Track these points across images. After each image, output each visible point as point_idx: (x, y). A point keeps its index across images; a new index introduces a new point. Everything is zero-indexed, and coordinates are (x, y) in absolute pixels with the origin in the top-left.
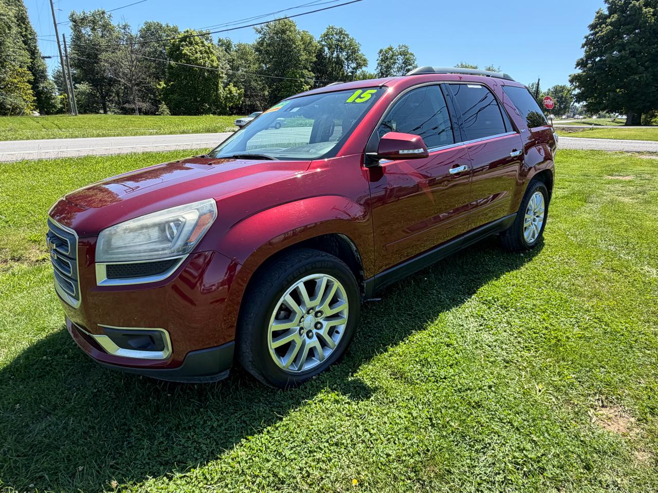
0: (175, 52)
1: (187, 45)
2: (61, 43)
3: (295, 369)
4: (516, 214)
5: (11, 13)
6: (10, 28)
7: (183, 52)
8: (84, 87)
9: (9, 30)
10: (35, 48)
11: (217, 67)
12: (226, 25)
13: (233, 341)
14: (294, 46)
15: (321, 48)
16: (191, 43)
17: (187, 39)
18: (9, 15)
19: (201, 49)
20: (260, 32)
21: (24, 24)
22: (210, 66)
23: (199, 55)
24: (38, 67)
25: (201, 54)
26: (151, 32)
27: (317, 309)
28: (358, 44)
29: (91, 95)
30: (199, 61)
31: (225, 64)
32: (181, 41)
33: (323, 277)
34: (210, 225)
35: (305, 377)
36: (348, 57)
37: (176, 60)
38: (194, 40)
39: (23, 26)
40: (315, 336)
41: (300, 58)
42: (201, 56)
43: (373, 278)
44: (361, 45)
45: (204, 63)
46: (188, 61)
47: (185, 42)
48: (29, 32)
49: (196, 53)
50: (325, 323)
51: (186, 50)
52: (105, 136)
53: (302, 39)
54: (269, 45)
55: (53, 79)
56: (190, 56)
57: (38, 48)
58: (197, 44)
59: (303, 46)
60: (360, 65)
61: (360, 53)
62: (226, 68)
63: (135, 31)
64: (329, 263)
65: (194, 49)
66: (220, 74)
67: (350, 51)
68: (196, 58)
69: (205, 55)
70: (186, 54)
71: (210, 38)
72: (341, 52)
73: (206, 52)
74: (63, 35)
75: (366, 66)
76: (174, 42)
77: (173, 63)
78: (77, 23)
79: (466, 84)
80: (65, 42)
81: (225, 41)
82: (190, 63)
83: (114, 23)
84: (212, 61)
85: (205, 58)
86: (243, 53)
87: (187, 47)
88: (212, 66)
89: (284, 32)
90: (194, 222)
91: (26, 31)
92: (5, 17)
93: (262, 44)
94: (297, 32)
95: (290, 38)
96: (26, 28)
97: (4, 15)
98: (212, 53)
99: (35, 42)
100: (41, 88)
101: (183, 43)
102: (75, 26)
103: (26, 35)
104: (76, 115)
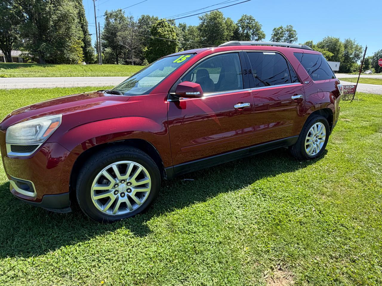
0: (154, 31)
1: (160, 27)
2: (97, 27)
3: (110, 213)
4: (298, 136)
5: (75, 12)
6: (74, 20)
7: (158, 31)
8: (108, 50)
9: (74, 21)
10: (87, 30)
11: (176, 39)
12: (178, 16)
13: (68, 192)
14: (221, 27)
15: (238, 28)
16: (163, 26)
17: (161, 24)
18: (74, 13)
19: (168, 29)
20: (202, 19)
21: (83, 17)
22: (172, 39)
23: (166, 33)
24: (87, 40)
25: (168, 32)
26: (144, 21)
27: (128, 181)
28: (261, 25)
29: (111, 54)
30: (166, 36)
31: (181, 37)
32: (158, 25)
33: (131, 163)
34: (56, 129)
35: (117, 218)
36: (254, 33)
37: (154, 35)
38: (165, 24)
39: (82, 18)
40: (126, 196)
41: (224, 34)
42: (168, 33)
43: (172, 167)
44: (262, 26)
45: (169, 37)
46: (160, 36)
47: (160, 26)
48: (84, 22)
49: (165, 31)
50: (133, 190)
51: (160, 30)
52: (108, 76)
53: (226, 23)
54: (206, 27)
55: (95, 46)
56: (161, 33)
57: (88, 30)
58: (166, 26)
59: (226, 27)
60: (260, 38)
61: (261, 31)
62: (181, 40)
63: (136, 20)
64: (134, 156)
65: (164, 29)
66: (177, 43)
67: (255, 29)
68: (165, 34)
69: (170, 33)
70: (159, 32)
71: (174, 23)
72: (249, 30)
73: (170, 31)
74: (99, 23)
75: (264, 38)
76: (154, 26)
77: (152, 37)
78: (108, 16)
79: (262, 52)
80: (99, 26)
81: (183, 25)
82: (161, 37)
83: (125, 16)
84: (173, 36)
85: (169, 35)
86: (191, 32)
87: (161, 29)
88: (173, 39)
89: (215, 19)
90: (47, 127)
91: (83, 21)
92: (72, 15)
93: (202, 26)
94: (223, 18)
95: (219, 22)
96: (83, 20)
97: (72, 13)
98: (173, 31)
99: (87, 27)
100: (88, 51)
101: (159, 26)
102: (107, 18)
103: (83, 23)
104: (101, 64)
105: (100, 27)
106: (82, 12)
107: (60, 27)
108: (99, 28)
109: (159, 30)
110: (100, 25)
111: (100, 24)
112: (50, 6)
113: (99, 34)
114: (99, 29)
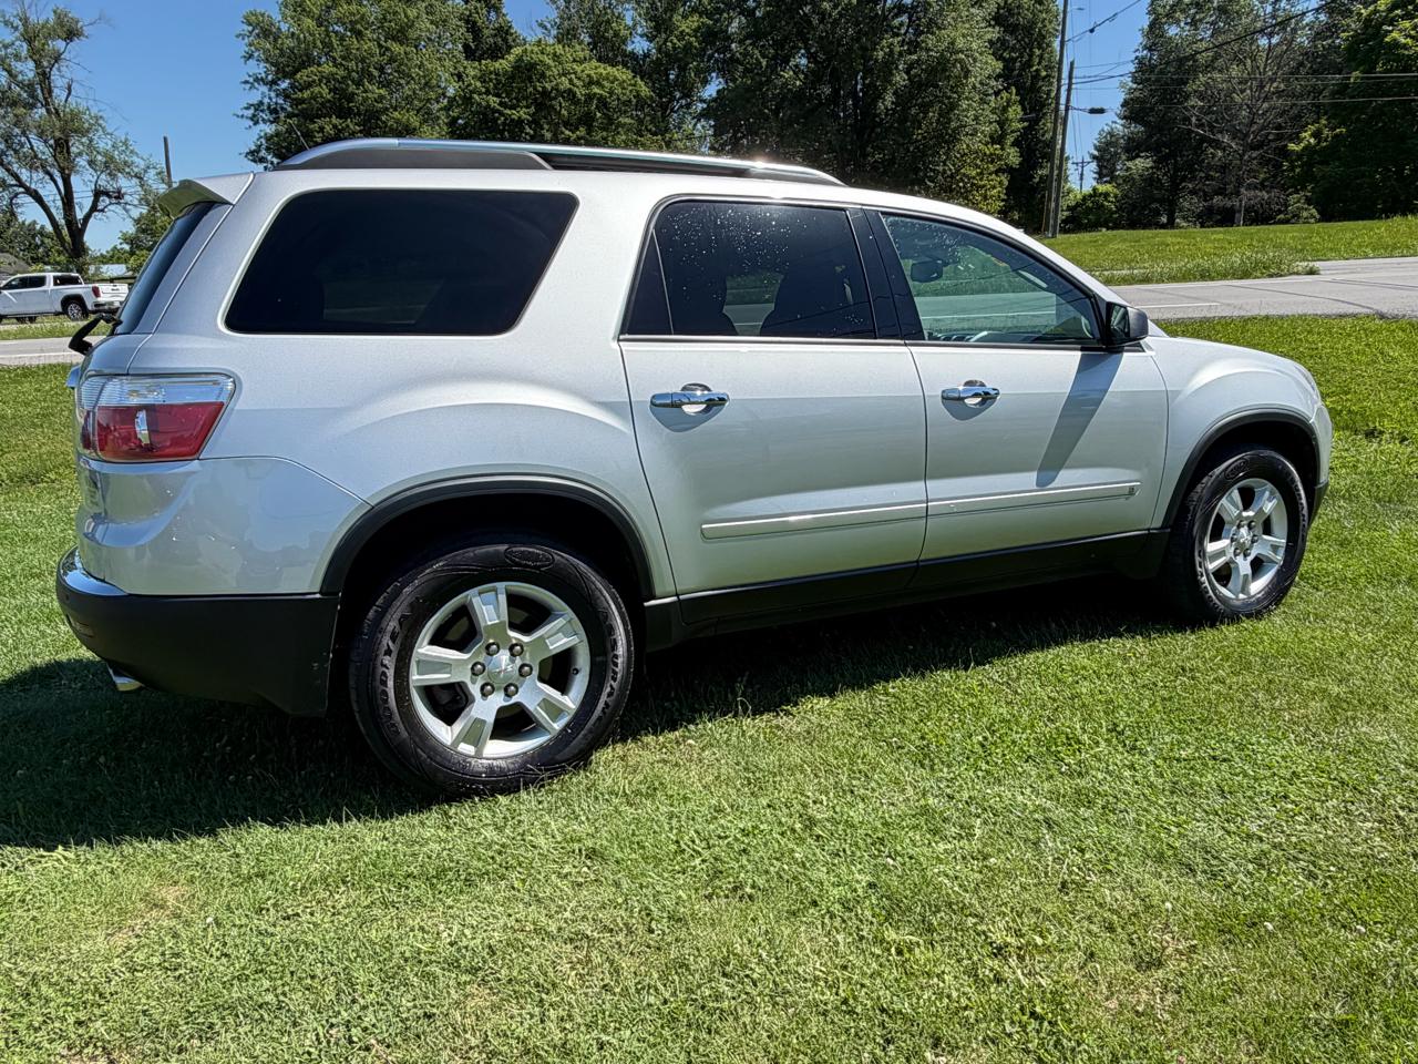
5: (974, 46)
8: (1142, 164)
24: (1043, 135)
29: (1150, 181)
39: (1037, 52)
48: (1044, 63)
56: (1405, 47)
70: (1395, 44)
74: (1072, 64)
80: (1070, 77)
87: (1407, 24)
91: (1039, 63)
97: (962, 52)
100: (1037, 180)
101: (1398, 12)
102: (1152, 26)
103: (1037, 70)
104: (1054, 236)
105: (1074, 81)
106: (1040, 25)
107: (925, 108)
108: (1070, 84)
109: (1395, 34)
110: (1075, 73)
111: (1075, 65)
112: (892, 44)
113: (1067, 109)
114: (1069, 90)
